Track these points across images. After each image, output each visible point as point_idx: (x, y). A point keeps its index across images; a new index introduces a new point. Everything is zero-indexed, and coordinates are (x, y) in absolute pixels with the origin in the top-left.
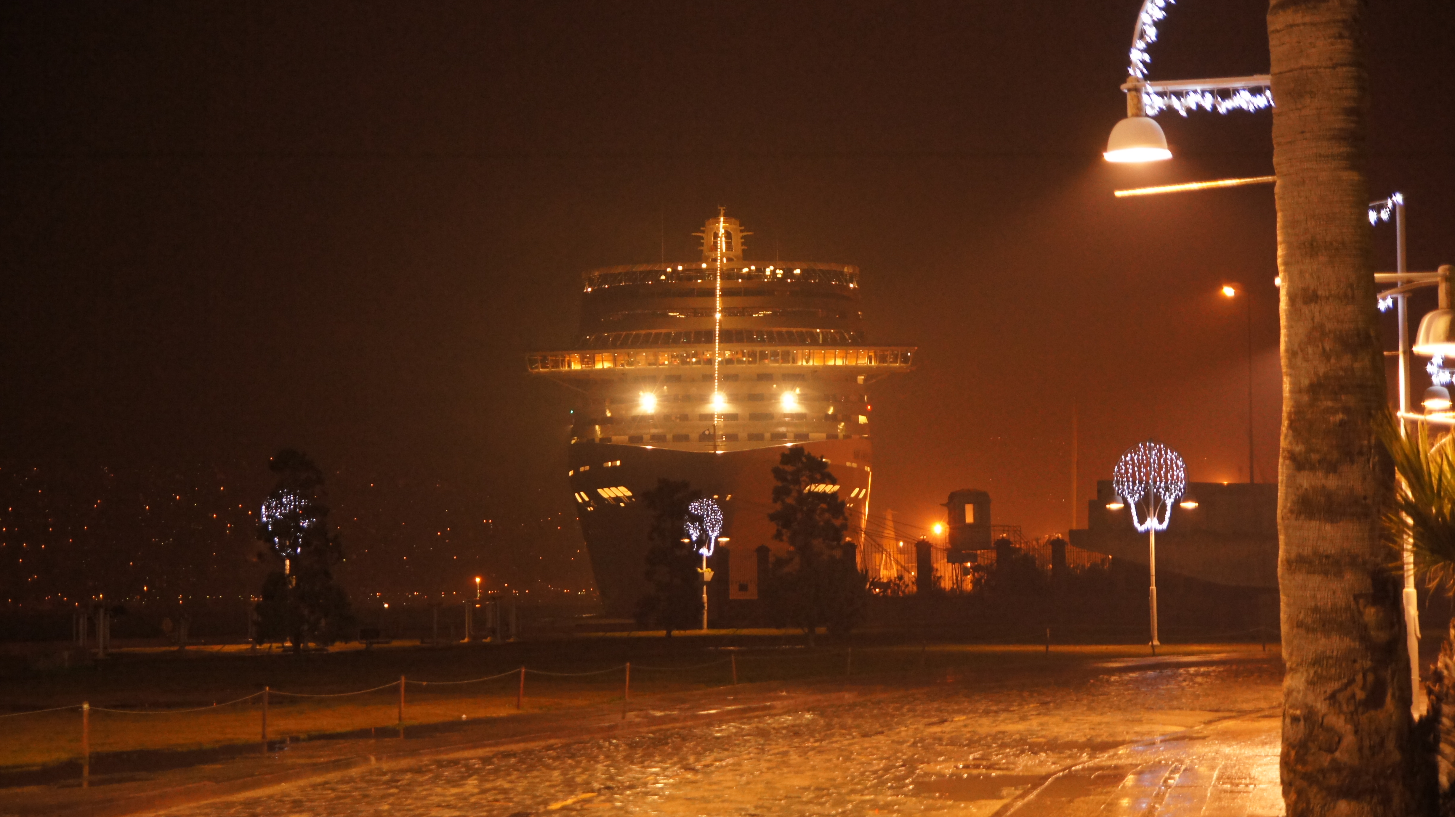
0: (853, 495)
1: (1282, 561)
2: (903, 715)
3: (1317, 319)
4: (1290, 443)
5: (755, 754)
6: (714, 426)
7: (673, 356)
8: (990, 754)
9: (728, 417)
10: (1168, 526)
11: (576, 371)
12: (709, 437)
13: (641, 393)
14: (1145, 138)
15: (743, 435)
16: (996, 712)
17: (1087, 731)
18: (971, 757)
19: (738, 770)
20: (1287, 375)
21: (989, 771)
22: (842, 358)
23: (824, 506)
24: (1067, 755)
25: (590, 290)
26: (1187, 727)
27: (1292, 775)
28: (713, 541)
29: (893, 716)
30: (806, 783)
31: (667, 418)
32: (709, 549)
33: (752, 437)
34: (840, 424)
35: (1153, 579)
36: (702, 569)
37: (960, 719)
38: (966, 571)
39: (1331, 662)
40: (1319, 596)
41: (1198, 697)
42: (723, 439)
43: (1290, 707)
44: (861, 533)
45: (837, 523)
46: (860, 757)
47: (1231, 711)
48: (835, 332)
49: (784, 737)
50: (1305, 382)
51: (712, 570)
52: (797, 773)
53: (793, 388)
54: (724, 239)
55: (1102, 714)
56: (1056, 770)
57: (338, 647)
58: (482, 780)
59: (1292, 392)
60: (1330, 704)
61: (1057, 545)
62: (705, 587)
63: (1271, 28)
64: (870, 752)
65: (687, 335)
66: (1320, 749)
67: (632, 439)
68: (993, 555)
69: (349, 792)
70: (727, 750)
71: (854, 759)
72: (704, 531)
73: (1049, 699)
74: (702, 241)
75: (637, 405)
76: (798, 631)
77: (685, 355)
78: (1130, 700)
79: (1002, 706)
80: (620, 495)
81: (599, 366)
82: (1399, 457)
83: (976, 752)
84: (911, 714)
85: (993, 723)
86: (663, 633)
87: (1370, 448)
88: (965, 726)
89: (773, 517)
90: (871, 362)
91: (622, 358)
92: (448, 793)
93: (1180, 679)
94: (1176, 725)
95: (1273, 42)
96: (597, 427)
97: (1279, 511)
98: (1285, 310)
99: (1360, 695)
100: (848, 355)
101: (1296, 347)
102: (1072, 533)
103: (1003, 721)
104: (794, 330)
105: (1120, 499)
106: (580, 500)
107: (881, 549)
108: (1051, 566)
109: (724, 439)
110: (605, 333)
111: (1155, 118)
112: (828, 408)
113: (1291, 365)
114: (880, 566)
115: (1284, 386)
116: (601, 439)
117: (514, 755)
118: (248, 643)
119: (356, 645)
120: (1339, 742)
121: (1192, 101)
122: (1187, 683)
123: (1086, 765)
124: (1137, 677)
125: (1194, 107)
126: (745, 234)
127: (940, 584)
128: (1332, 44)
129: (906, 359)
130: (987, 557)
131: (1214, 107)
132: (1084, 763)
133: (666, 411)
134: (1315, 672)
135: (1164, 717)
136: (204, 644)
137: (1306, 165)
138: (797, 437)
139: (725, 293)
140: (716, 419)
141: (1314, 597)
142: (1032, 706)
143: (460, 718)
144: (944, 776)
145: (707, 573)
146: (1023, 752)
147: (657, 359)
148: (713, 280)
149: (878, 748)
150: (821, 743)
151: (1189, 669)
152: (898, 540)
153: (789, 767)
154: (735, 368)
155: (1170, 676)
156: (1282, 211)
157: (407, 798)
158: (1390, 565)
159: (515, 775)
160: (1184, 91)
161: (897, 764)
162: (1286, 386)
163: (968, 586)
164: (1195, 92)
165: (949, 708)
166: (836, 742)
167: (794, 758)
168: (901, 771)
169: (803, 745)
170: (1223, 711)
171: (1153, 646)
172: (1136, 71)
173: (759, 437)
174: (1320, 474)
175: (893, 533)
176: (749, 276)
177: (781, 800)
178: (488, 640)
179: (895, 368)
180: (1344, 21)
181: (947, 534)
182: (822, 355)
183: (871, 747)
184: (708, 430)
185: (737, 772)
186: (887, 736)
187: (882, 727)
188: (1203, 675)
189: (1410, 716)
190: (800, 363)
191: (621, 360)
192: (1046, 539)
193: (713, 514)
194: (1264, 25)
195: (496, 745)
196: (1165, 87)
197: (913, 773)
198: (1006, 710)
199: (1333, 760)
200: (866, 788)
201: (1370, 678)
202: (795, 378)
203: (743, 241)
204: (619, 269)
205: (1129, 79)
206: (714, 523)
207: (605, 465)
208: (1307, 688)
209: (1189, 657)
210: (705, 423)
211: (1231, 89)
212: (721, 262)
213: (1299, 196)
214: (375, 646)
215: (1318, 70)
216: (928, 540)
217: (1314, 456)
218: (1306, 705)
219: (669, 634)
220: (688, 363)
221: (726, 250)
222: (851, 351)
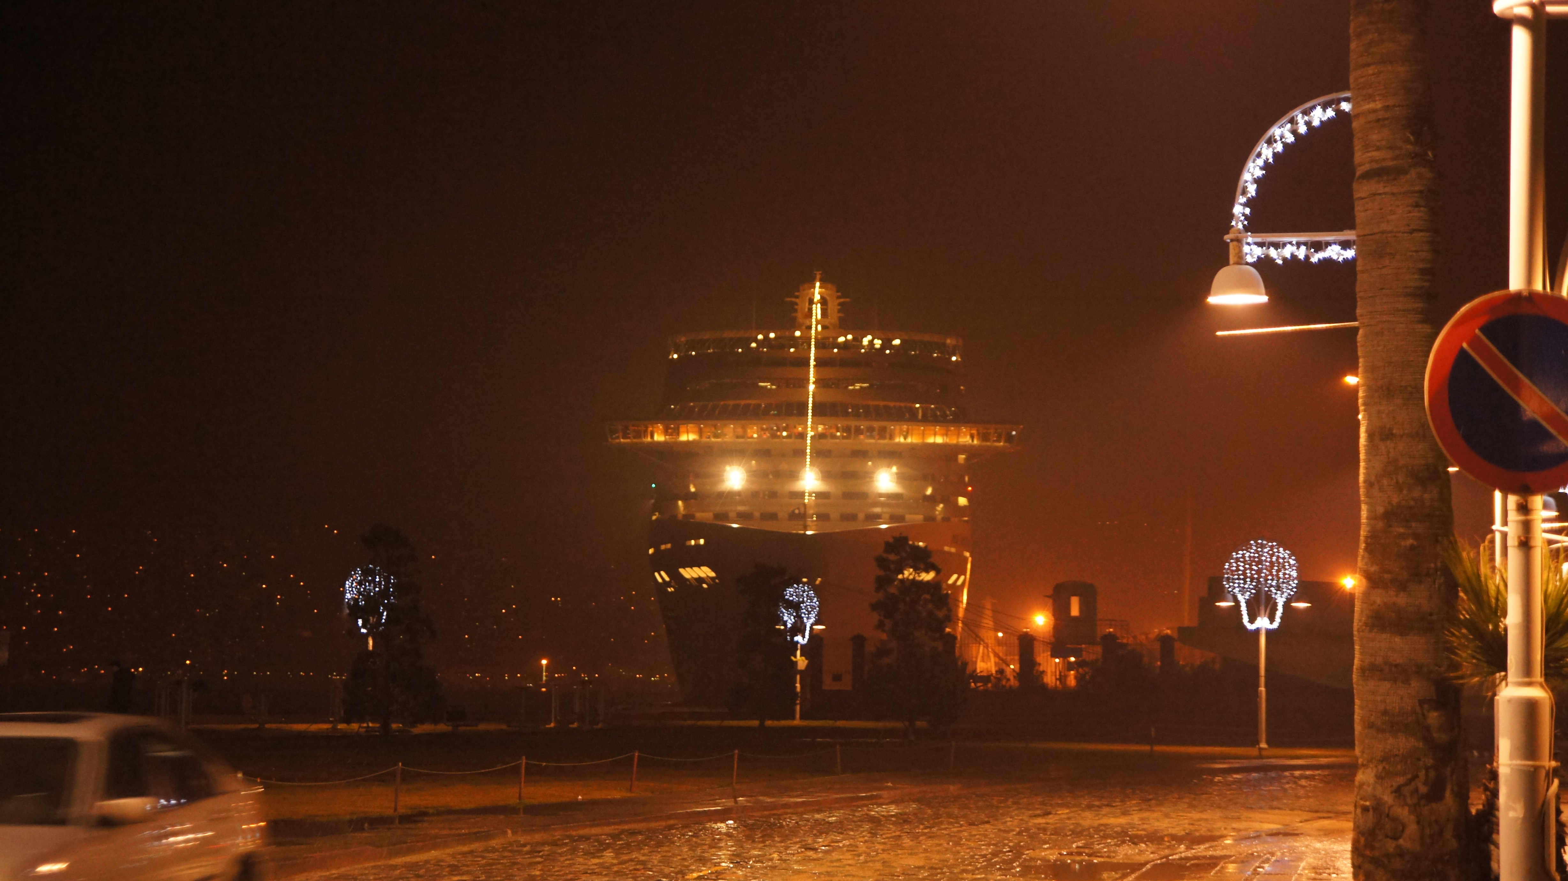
0: (950, 582)
1: (1357, 669)
3: (1392, 454)
4: (1366, 564)
5: (869, 837)
6: (804, 505)
7: (763, 429)
8: (1092, 843)
9: (820, 495)
10: (1281, 624)
11: (659, 443)
12: (800, 516)
13: (728, 468)
14: (1244, 285)
15: (834, 514)
16: (1099, 807)
17: (1187, 826)
18: (1074, 846)
19: (855, 851)
20: (1365, 503)
21: (1091, 858)
22: (942, 435)
23: (928, 597)
24: (1165, 846)
25: (675, 356)
26: (1284, 825)
28: (808, 629)
29: (998, 808)
30: (921, 863)
31: (755, 495)
32: (804, 637)
33: (845, 517)
34: (938, 505)
35: (1262, 680)
36: (795, 657)
37: (1063, 812)
38: (1070, 667)
39: (1397, 759)
40: (1388, 701)
41: (1298, 797)
42: (813, 518)
43: (1361, 799)
44: (958, 623)
45: (941, 614)
46: (969, 843)
47: (1328, 812)
48: (936, 408)
49: (894, 823)
50: (1380, 510)
51: (806, 659)
52: (911, 854)
53: (890, 466)
54: (819, 305)
55: (1201, 812)
57: (421, 729)
58: (618, 853)
59: (1367, 518)
60: (1396, 796)
61: (1165, 640)
62: (798, 677)
63: (1356, 195)
64: (978, 839)
65: (778, 407)
66: (1387, 836)
67: (717, 516)
68: (1099, 649)
69: (497, 860)
70: (842, 833)
71: (964, 844)
72: (799, 617)
73: (1151, 797)
74: (796, 307)
75: (722, 481)
76: (899, 725)
77: (775, 428)
78: (1230, 800)
80: (703, 575)
81: (684, 438)
82: (1461, 579)
83: (1079, 841)
84: (1015, 807)
85: (1094, 817)
86: (755, 723)
87: (1436, 570)
88: (1069, 819)
89: (875, 607)
90: (973, 441)
92: (590, 863)
93: (1284, 781)
94: (1273, 823)
95: (1358, 207)
96: (680, 503)
97: (1355, 624)
98: (1365, 446)
99: (1423, 789)
100: (949, 433)
101: (1373, 479)
102: (1181, 630)
103: (1104, 815)
104: (892, 404)
105: (1230, 597)
106: (660, 580)
107: (978, 639)
108: (1159, 663)
109: (815, 519)
110: (691, 402)
111: (1253, 265)
112: (926, 489)
113: (1368, 495)
114: (976, 658)
115: (1362, 513)
116: (685, 516)
117: (640, 833)
118: (326, 722)
119: (443, 727)
120: (1403, 831)
121: (1287, 252)
122: (1290, 785)
123: (1183, 855)
124: (1240, 778)
125: (1288, 256)
126: (842, 300)
127: (1043, 680)
128: (1410, 212)
129: (1009, 438)
130: (1093, 653)
131: (1307, 257)
132: (1181, 853)
133: (754, 487)
134: (1384, 768)
135: (1263, 816)
136: (285, 722)
137: (1385, 318)
138: (893, 518)
139: (819, 363)
140: (806, 497)
141: (1384, 701)
142: (1134, 802)
143: (577, 799)
144: (1049, 861)
145: (801, 662)
146: (1124, 842)
147: (745, 432)
148: (807, 348)
150: (931, 830)
151: (1294, 772)
152: (996, 630)
153: (903, 850)
154: (828, 443)
155: (1273, 778)
156: (1364, 357)
157: (554, 867)
158: (1451, 675)
159: (646, 850)
160: (1281, 243)
161: (1005, 850)
162: (1364, 514)
163: (1072, 681)
164: (1291, 243)
165: (1053, 802)
166: (945, 829)
167: (907, 841)
168: (1009, 855)
169: (914, 831)
170: (1323, 812)
171: (1261, 749)
172: (1238, 224)
173: (853, 517)
174: (1392, 593)
175: (991, 623)
176: (845, 346)
177: (899, 876)
178: (575, 725)
179: (997, 447)
180: (1421, 192)
181: (1052, 627)
182: (921, 432)
183: (979, 835)
184: (798, 509)
185: (855, 853)
186: (993, 825)
187: (989, 818)
188: (1307, 778)
189: (1468, 811)
190: (897, 440)
191: (708, 431)
192: (1155, 635)
193: (809, 601)
194: (1351, 195)
195: (621, 823)
196: (1264, 238)
197: (1020, 858)
198: (1108, 805)
199: (1398, 846)
200: (978, 869)
201: (1432, 774)
202: (892, 455)
203: (839, 307)
204: (707, 335)
205: (1232, 230)
206: (810, 609)
207: (688, 543)
208: (1376, 782)
209: (1295, 760)
210: (798, 501)
211: (1323, 242)
212: (816, 329)
213: (1379, 346)
214: (461, 729)
215: (1397, 234)
216: (1031, 633)
217: (1387, 576)
218: (1375, 796)
219: (762, 724)
220: (778, 437)
221: (821, 317)
222: (952, 428)
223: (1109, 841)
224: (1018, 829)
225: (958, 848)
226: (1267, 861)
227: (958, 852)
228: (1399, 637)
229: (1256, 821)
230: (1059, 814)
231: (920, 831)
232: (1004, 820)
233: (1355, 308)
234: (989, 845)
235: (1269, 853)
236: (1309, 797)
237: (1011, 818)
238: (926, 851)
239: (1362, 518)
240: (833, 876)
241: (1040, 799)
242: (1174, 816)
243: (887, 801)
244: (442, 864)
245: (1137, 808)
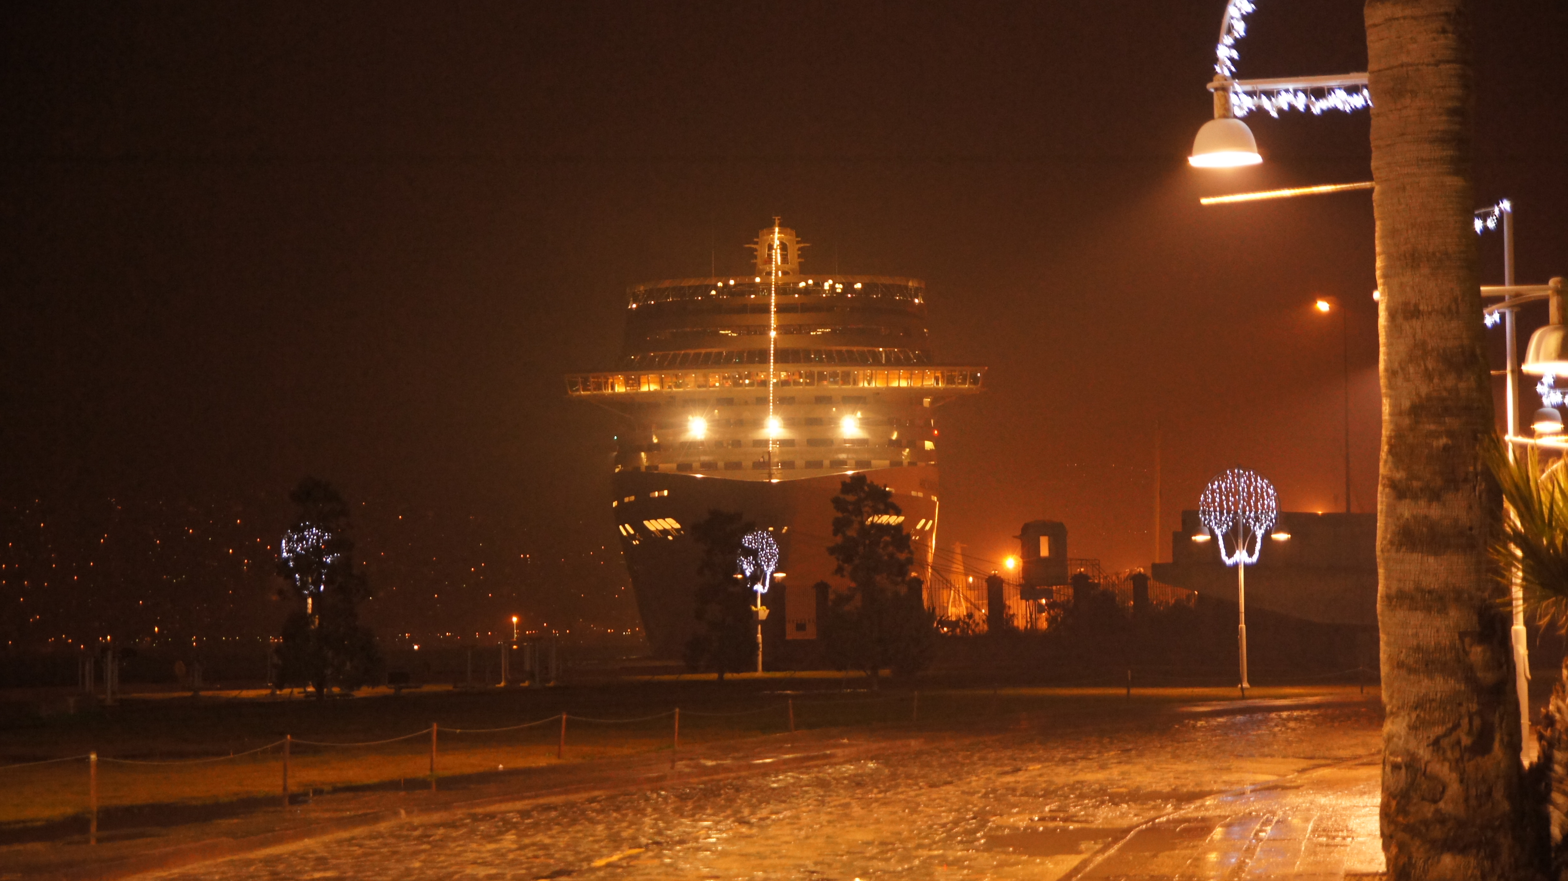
0: (919, 527)
1: (1382, 597)
2: (975, 764)
3: (1419, 335)
4: (1390, 470)
5: (815, 806)
6: (769, 453)
7: (724, 378)
8: (1068, 806)
9: (783, 443)
10: (1258, 560)
11: (620, 394)
12: (765, 465)
13: (690, 418)
14: (1232, 141)
15: (800, 463)
16: (1074, 760)
17: (1172, 780)
18: (1047, 809)
20: (1386, 396)
21: (1066, 824)
22: (907, 379)
23: (888, 538)
24: (1150, 806)
25: (634, 306)
26: (1279, 775)
27: (1392, 827)
28: (768, 577)
29: (962, 765)
30: (869, 837)
31: (718, 444)
32: (764, 585)
33: (810, 465)
34: (904, 450)
35: (1242, 617)
36: (756, 606)
38: (1041, 609)
39: (1434, 704)
40: (1421, 635)
41: (1289, 743)
42: (778, 466)
43: (1391, 754)
44: (928, 568)
45: (902, 556)
47: (1325, 758)
48: (899, 351)
49: (846, 788)
50: (1406, 404)
51: (767, 608)
52: (860, 826)
53: (854, 412)
54: (779, 251)
55: (1188, 762)
56: (1139, 822)
57: (364, 692)
58: (521, 835)
59: (1391, 414)
60: (1434, 751)
61: (1139, 580)
62: (759, 627)
63: (1368, 22)
64: (938, 804)
65: (740, 355)
66: (1423, 799)
67: (681, 467)
68: (1070, 591)
70: (784, 802)
72: (758, 566)
73: (1130, 746)
74: (755, 253)
75: (686, 431)
76: (861, 674)
77: (737, 376)
79: (1080, 754)
80: (668, 527)
81: (645, 388)
82: (1507, 485)
85: (1070, 772)
86: (714, 676)
87: (1476, 475)
88: (1041, 775)
89: (832, 551)
90: (937, 384)
91: (669, 379)
93: (1273, 724)
95: (1371, 38)
96: (643, 454)
97: (1378, 543)
98: (1385, 327)
99: (1466, 741)
100: (913, 376)
101: (1396, 366)
102: (1155, 567)
103: (1081, 770)
104: (855, 349)
105: (1206, 530)
106: (625, 533)
107: (949, 585)
108: (1132, 603)
109: (780, 467)
110: (652, 352)
111: (1243, 119)
112: (892, 434)
113: (1391, 386)
114: (948, 603)
115: (1384, 408)
116: (647, 467)
117: (555, 808)
118: (267, 687)
119: (383, 690)
120: (1443, 792)
121: (1284, 101)
123: (1171, 817)
125: (1286, 107)
126: (802, 245)
127: (1013, 622)
128: (1434, 39)
129: (975, 380)
130: (1064, 593)
131: (1308, 108)
132: (1169, 814)
133: (717, 437)
134: (1418, 716)
135: (1255, 765)
136: (220, 689)
137: (1407, 170)
138: (859, 464)
139: (780, 309)
140: (771, 445)
141: (1416, 635)
142: (1112, 753)
143: (497, 768)
144: (1018, 829)
145: (762, 611)
146: (1103, 802)
147: (707, 381)
148: (768, 295)
149: (947, 800)
152: (967, 575)
154: (792, 390)
155: (1261, 721)
156: (1381, 219)
158: (1498, 601)
159: (556, 829)
160: (1275, 91)
162: (1386, 409)
163: (1043, 624)
164: (1287, 91)
165: (1024, 756)
166: (902, 793)
167: (857, 810)
168: (972, 824)
170: (1319, 758)
171: (1242, 689)
172: (1224, 69)
173: (818, 464)
174: (1422, 503)
175: (962, 568)
176: (806, 291)
177: (842, 856)
178: (526, 684)
179: (964, 389)
180: (1446, 14)
181: (1021, 569)
182: (885, 376)
183: (940, 799)
184: (763, 457)
188: (1296, 719)
189: (1519, 764)
190: (861, 385)
191: (669, 381)
192: (1127, 574)
193: (768, 548)
194: (1362, 22)
195: (536, 797)
196: (1255, 86)
198: (1082, 758)
199: (1437, 811)
200: (935, 843)
201: (1477, 722)
202: (857, 400)
203: (800, 252)
204: (666, 284)
205: (1216, 78)
206: (770, 557)
207: (652, 495)
208: (1408, 734)
209: (1282, 700)
210: (759, 450)
211: (1326, 88)
212: (776, 276)
213: (1400, 203)
214: (405, 691)
215: (1420, 67)
216: (998, 575)
217: (1416, 484)
218: (1408, 752)
219: (721, 677)
220: (741, 385)
221: (781, 263)
222: (917, 372)
223: (1086, 801)
224: (984, 791)
225: (915, 816)
226: (1267, 822)
227: (914, 822)
228: (1433, 557)
229: (1248, 772)
230: (1030, 770)
231: (873, 796)
232: (968, 780)
233: (1368, 159)
234: (950, 811)
235: (1270, 812)
236: (1302, 741)
237: (977, 776)
238: (877, 821)
239: (1383, 415)
240: (765, 858)
241: (1009, 753)
242: (1157, 769)
243: (842, 760)
244: (310, 856)
245: (1115, 761)
